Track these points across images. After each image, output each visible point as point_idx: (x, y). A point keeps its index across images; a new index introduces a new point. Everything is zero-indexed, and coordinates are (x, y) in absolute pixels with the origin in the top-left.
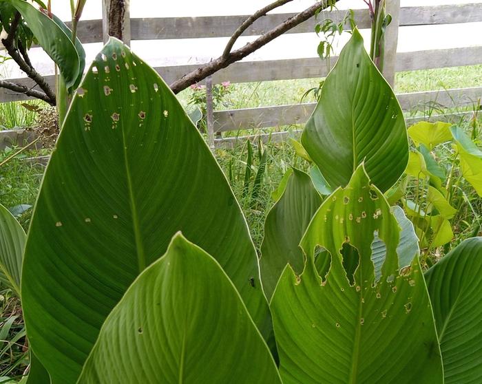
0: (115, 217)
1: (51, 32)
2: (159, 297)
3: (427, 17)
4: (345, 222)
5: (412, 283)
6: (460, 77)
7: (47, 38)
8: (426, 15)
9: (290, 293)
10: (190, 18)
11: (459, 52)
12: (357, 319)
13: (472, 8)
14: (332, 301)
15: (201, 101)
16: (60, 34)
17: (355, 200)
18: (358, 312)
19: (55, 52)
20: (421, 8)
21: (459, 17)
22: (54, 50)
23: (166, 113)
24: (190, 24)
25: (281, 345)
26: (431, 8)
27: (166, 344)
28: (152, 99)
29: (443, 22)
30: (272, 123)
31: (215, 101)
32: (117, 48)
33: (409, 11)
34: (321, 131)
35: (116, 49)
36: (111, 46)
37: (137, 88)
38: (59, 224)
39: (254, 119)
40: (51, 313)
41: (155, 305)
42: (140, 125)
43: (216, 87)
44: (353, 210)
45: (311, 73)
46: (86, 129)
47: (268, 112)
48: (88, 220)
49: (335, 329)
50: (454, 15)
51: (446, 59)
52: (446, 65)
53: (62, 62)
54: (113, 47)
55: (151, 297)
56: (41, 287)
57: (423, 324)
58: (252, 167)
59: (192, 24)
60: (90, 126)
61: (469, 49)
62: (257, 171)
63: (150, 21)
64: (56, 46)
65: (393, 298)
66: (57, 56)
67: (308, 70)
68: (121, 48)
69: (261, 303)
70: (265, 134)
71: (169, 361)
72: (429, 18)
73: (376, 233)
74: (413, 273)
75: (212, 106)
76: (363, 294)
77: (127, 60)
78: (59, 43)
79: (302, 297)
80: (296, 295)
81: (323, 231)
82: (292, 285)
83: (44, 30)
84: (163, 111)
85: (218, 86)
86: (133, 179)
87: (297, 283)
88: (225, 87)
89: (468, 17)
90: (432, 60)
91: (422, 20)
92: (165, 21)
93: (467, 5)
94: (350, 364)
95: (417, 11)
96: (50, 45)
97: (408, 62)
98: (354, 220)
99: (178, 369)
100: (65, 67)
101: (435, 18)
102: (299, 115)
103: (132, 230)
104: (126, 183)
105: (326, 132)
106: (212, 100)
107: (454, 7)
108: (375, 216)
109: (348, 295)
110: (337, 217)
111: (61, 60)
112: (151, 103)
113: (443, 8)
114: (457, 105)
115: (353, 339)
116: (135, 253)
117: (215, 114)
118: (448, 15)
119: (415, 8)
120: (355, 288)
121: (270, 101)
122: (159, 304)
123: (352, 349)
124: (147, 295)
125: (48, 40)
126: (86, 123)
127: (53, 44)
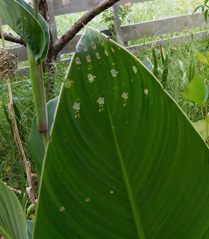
0: (112, 192)
1: (15, 11)
7: (11, 16)
15: (110, 19)
16: (24, 12)
19: (21, 29)
22: (20, 28)
23: (146, 92)
28: (132, 80)
30: (166, 31)
31: (121, 18)
32: (95, 36)
35: (93, 38)
36: (88, 35)
37: (117, 72)
38: (62, 209)
39: (152, 29)
42: (124, 105)
43: (120, 8)
46: (76, 116)
47: (162, 23)
48: (88, 200)
53: (28, 37)
54: (90, 37)
58: (158, 69)
60: (79, 113)
62: (162, 71)
64: (21, 24)
66: (23, 33)
68: (98, 36)
70: (161, 40)
75: (119, 22)
77: (106, 47)
78: (24, 20)
83: (8, 9)
84: (143, 90)
85: (122, 7)
88: (127, 7)
96: (16, 23)
100: (32, 41)
102: (185, 23)
103: (128, 202)
104: (118, 159)
106: (118, 18)
111: (28, 36)
112: (132, 84)
116: (133, 222)
117: (122, 28)
121: (160, 12)
125: (14, 18)
126: (75, 110)
127: (19, 22)
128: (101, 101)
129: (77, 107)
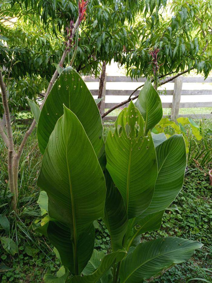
2: (62, 127)
4: (127, 117)
5: (149, 140)
6: (201, 112)
9: (111, 139)
10: (122, 90)
11: (199, 103)
12: (130, 149)
14: (122, 142)
17: (129, 111)
18: (130, 146)
20: (188, 90)
21: (200, 93)
24: (122, 92)
25: (107, 153)
26: (191, 90)
27: (63, 141)
28: (78, 82)
29: (195, 95)
33: (184, 91)
34: (138, 106)
37: (74, 79)
38: (48, 114)
40: (44, 140)
42: (74, 90)
44: (129, 114)
46: (59, 89)
48: (57, 114)
49: (123, 151)
50: (198, 93)
51: (195, 105)
56: (42, 131)
57: (152, 154)
59: (123, 92)
61: (202, 103)
63: (111, 90)
65: (142, 144)
69: (102, 141)
71: (64, 147)
72: (190, 93)
73: (136, 122)
74: (149, 137)
76: (132, 141)
77: (72, 71)
79: (114, 140)
80: (112, 140)
81: (120, 120)
82: (111, 137)
84: (81, 86)
86: (71, 104)
87: (113, 136)
89: (202, 94)
90: (191, 105)
92: (115, 91)
93: (202, 90)
94: (128, 163)
97: (183, 105)
98: (129, 117)
99: (66, 149)
101: (192, 93)
105: (139, 106)
107: (198, 90)
108: (136, 117)
109: (127, 140)
110: (124, 116)
113: (194, 91)
114: (198, 118)
115: (129, 155)
118: (196, 93)
119: (186, 90)
120: (129, 138)
123: (129, 158)
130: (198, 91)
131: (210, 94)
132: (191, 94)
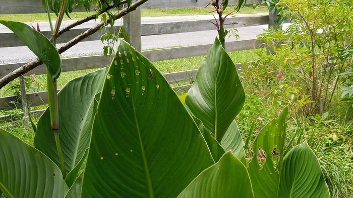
0: (131, 151)
1: (43, 43)
2: (210, 187)
3: (156, 30)
4: (275, 137)
8: (156, 29)
13: (182, 24)
16: (49, 44)
17: (281, 125)
20: (153, 25)
21: (175, 29)
22: (45, 54)
23: (158, 87)
28: (149, 78)
33: (146, 27)
37: (140, 72)
38: (102, 158)
41: (207, 192)
42: (143, 94)
44: (280, 130)
45: (88, 66)
46: (112, 99)
48: (117, 154)
50: (172, 28)
51: (170, 54)
52: (171, 58)
55: (205, 187)
60: (114, 97)
64: (46, 52)
66: (47, 58)
67: (86, 64)
72: (158, 31)
77: (133, 55)
78: (49, 50)
83: (38, 41)
84: (156, 85)
85: (27, 77)
89: (181, 30)
90: (162, 55)
91: (154, 32)
95: (150, 27)
98: (280, 136)
101: (161, 31)
107: (172, 24)
110: (271, 134)
112: (148, 81)
117: (27, 95)
118: (169, 28)
120: (277, 173)
122: (209, 191)
124: (203, 185)
125: (41, 48)
126: (112, 95)
127: (44, 51)
128: (128, 91)
129: (113, 93)
130: (172, 26)
131: (194, 30)
132: (160, 33)
